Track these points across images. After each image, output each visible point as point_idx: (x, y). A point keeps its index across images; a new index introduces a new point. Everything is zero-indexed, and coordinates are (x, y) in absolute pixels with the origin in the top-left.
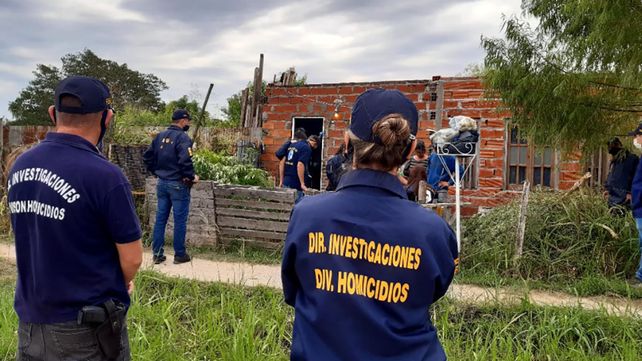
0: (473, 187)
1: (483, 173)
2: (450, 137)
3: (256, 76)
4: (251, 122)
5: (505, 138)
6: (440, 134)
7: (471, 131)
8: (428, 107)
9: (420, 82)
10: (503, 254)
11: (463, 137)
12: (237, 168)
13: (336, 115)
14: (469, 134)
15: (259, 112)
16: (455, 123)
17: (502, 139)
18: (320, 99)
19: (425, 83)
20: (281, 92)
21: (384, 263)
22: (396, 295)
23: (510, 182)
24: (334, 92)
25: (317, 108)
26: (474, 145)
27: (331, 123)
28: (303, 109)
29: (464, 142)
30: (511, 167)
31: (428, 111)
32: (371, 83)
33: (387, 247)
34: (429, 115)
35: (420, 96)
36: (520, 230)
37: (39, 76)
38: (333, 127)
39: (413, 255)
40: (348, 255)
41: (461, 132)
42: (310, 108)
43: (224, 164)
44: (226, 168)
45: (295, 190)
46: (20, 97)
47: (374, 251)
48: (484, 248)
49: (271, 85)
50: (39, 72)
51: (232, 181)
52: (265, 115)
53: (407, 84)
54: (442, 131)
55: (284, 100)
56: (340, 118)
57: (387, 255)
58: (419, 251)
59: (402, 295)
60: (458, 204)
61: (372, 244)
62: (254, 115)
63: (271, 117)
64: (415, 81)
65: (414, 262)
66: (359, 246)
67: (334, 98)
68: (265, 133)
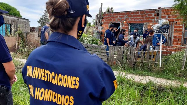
0: (170, 45)
1: (174, 41)
2: (159, 27)
3: (100, 10)
4: (99, 24)
5: (183, 28)
6: (155, 26)
7: (167, 25)
8: (156, 18)
9: (153, 9)
10: (177, 68)
11: (164, 27)
12: (92, 39)
13: (125, 22)
14: (166, 26)
15: (101, 21)
16: (161, 22)
17: (182, 29)
18: (120, 17)
19: (155, 10)
20: (107, 15)
21: (59, 85)
22: (67, 102)
23: (184, 44)
24: (124, 14)
25: (119, 19)
26: (168, 30)
27: (123, 24)
28: (114, 20)
29: (164, 29)
30: (185, 38)
31: (156, 19)
32: (136, 11)
33: (60, 75)
34: (156, 21)
35: (153, 14)
36: (184, 60)
37: (45, 13)
38: (123, 26)
39: (75, 81)
40: (43, 78)
41: (163, 25)
42: (116, 19)
43: (88, 37)
44: (88, 39)
45: (106, 46)
46: (40, 19)
47: (54, 78)
48: (170, 66)
49: (105, 13)
50: (45, 12)
51: (90, 42)
52: (102, 22)
53: (149, 10)
54: (156, 25)
55: (108, 17)
56: (126, 23)
57: (61, 80)
58: (78, 79)
59: (70, 102)
60: (161, 51)
61: (53, 74)
62: (99, 23)
63: (104, 23)
64: (151, 10)
65: (75, 84)
66: (47, 74)
67: (124, 16)
68: (102, 28)
